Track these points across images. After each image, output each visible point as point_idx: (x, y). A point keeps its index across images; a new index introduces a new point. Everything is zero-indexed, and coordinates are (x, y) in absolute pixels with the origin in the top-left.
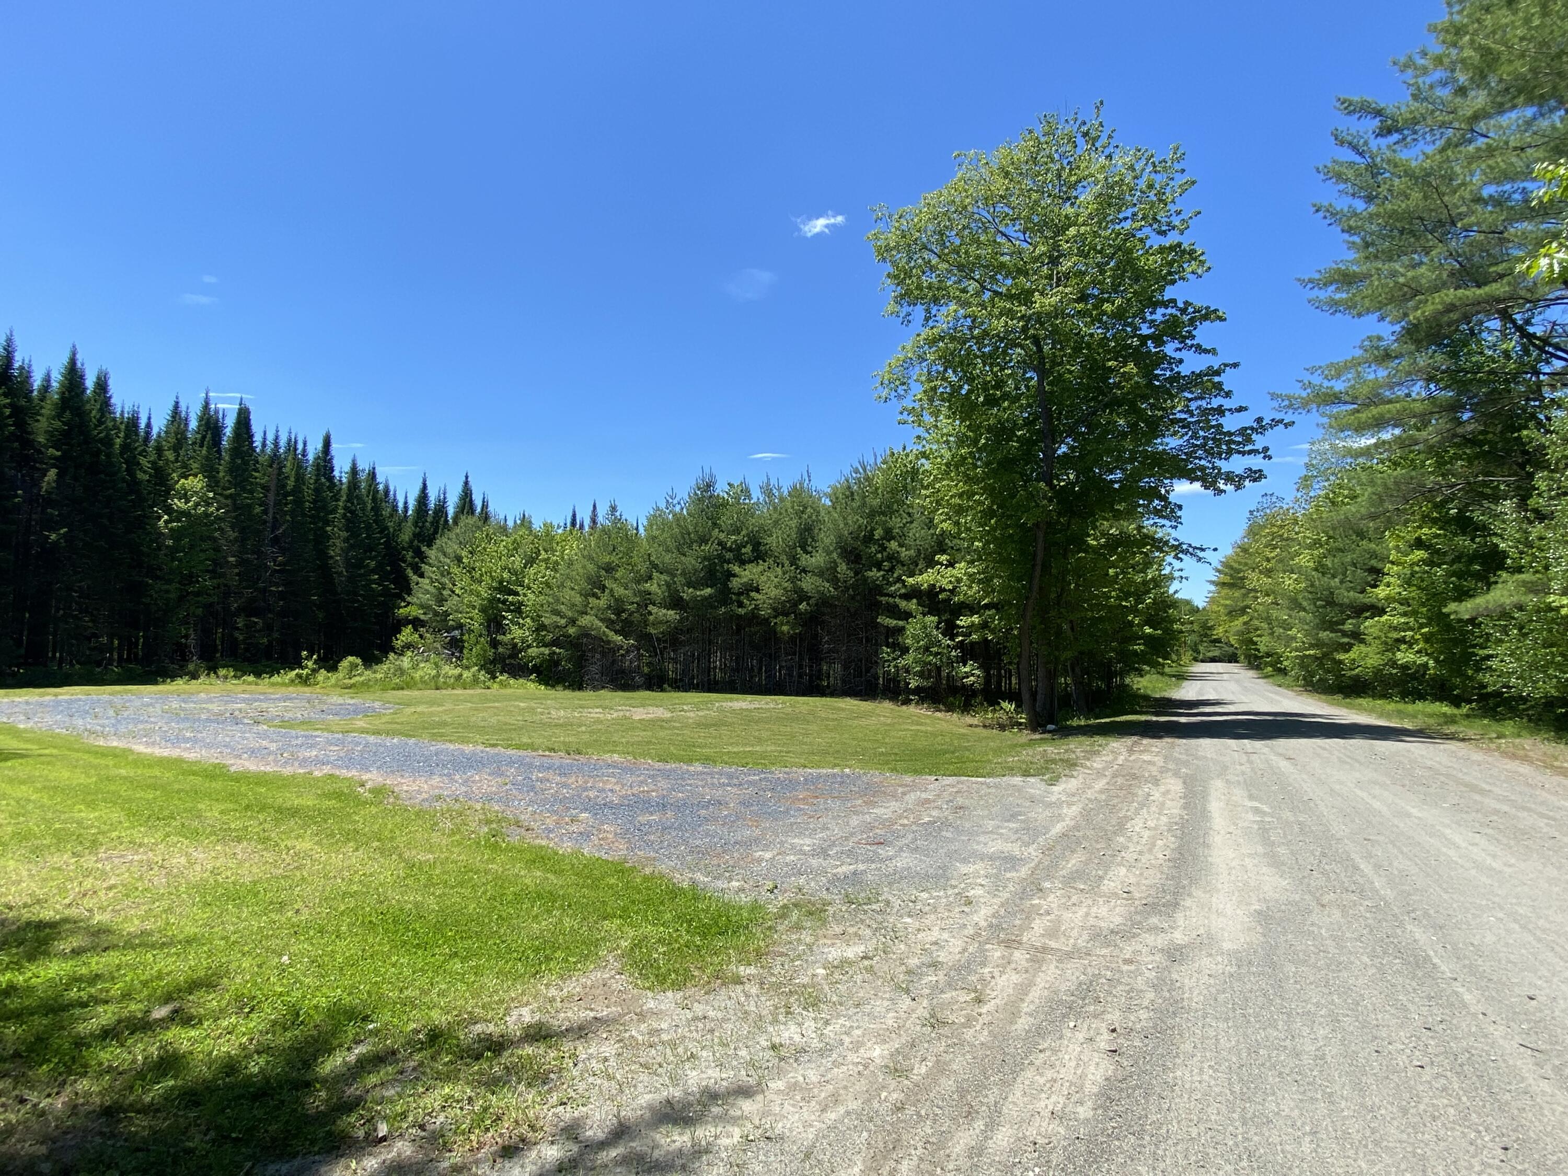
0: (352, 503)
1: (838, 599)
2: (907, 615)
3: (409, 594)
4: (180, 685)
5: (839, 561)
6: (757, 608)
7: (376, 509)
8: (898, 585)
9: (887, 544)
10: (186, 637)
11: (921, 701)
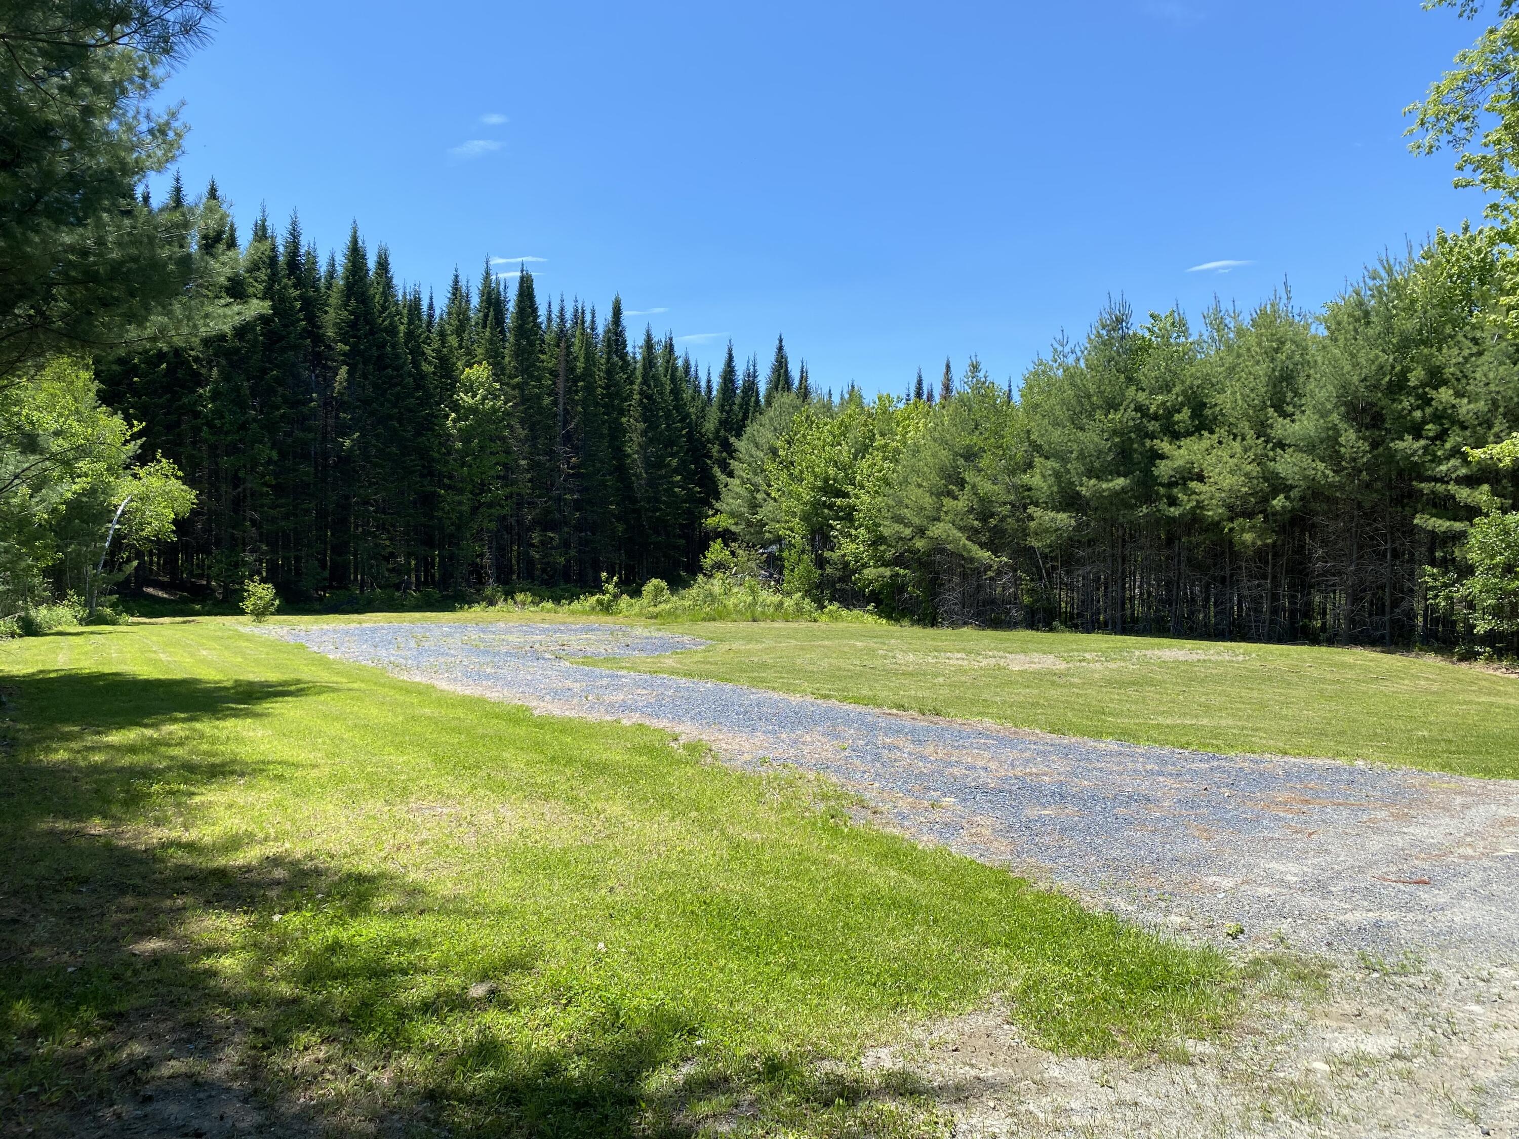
0: (649, 386)
1: (1341, 487)
2: (1471, 512)
3: (718, 499)
4: (477, 612)
5: (1342, 426)
6: (1200, 505)
7: (676, 392)
8: (1453, 462)
9: (1432, 393)
10: (481, 555)
11: (1499, 654)
